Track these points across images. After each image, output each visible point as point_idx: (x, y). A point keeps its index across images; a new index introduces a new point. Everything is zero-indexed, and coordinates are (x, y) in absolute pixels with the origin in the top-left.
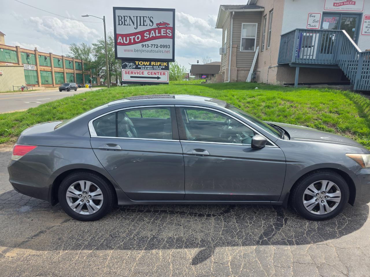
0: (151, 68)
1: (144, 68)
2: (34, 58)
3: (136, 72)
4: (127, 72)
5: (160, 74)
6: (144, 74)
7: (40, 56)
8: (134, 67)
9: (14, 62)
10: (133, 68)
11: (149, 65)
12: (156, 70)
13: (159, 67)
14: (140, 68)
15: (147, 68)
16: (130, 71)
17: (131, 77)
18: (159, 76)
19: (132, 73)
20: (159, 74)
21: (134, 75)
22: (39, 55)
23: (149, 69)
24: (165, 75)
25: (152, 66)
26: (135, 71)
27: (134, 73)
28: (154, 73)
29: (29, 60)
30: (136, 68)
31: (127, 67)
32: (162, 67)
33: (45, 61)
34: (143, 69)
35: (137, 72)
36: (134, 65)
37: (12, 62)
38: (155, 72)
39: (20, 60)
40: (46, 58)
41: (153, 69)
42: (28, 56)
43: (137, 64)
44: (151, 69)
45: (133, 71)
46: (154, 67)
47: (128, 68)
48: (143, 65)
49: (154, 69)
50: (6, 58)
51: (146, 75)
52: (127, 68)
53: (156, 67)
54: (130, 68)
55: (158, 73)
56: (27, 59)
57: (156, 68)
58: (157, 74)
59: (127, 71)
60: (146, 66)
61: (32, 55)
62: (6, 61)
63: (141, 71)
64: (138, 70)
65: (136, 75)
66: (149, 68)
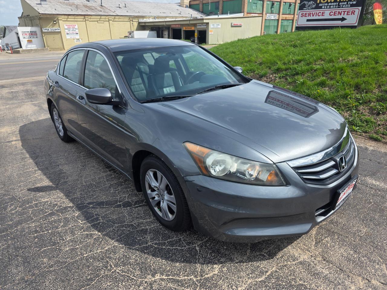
0: (336, 5)
1: (327, 7)
2: (278, 6)
3: (315, 13)
4: (304, 15)
5: (348, 13)
6: (324, 16)
7: (285, 4)
8: (314, 6)
9: (259, 12)
10: (313, 8)
11: (334, 2)
12: (342, 7)
13: (347, 4)
14: (321, 8)
15: (330, 6)
16: (308, 12)
17: (308, 20)
18: (345, 16)
19: (309, 15)
20: (346, 13)
21: (312, 18)
22: (284, 2)
23: (333, 8)
24: (354, 14)
25: (338, 2)
26: (314, 12)
27: (311, 15)
28: (339, 12)
29: (273, 9)
30: (315, 8)
31: (305, 7)
32: (351, 3)
33: (289, 9)
34: (324, 8)
35: (317, 13)
36: (314, 4)
37: (257, 13)
38: (340, 11)
39: (265, 9)
40: (290, 5)
41: (338, 7)
42: (273, 4)
43: (318, 2)
44: (336, 8)
45: (311, 12)
46: (340, 4)
47: (306, 9)
48: (325, 3)
49: (340, 7)
50: (253, 9)
51: (327, 16)
52: (304, 9)
53: (343, 3)
54: (309, 8)
55: (344, 12)
56: (271, 8)
57: (343, 5)
58: (343, 13)
59: (304, 13)
60: (330, 4)
61: (277, 3)
62: (252, 12)
63: (321, 12)
64: (317, 11)
65: (315, 18)
66: (333, 5)
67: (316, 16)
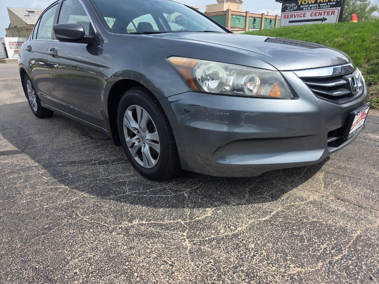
0: (317, 6)
1: (308, 8)
2: (260, 22)
3: (297, 14)
4: (286, 16)
5: (328, 13)
6: (305, 17)
7: (266, 20)
8: (295, 8)
9: (242, 27)
10: (294, 10)
11: (314, 4)
12: (323, 8)
13: (327, 4)
14: (302, 9)
15: (311, 7)
16: (290, 14)
17: (290, 22)
18: (326, 17)
19: (291, 16)
20: (326, 13)
21: (294, 19)
22: (265, 18)
23: (314, 9)
24: (334, 14)
25: (318, 3)
26: (295, 14)
27: (293, 17)
28: (319, 13)
29: (255, 24)
30: (297, 10)
31: (287, 9)
32: (331, 3)
33: (269, 24)
34: (305, 10)
35: (298, 14)
36: (296, 6)
37: (240, 27)
38: (321, 12)
39: (247, 24)
40: (271, 21)
41: (319, 8)
42: (255, 20)
43: (300, 4)
44: (316, 9)
45: (293, 14)
46: (321, 5)
47: (288, 11)
48: (306, 5)
49: (320, 8)
50: (236, 24)
51: (308, 17)
53: (323, 4)
54: (291, 10)
55: (325, 12)
56: (253, 23)
57: (323, 6)
58: (323, 13)
60: (311, 6)
61: (258, 19)
62: (236, 27)
63: (303, 13)
64: (299, 12)
65: (297, 19)
66: (314, 7)
67: (298, 17)
